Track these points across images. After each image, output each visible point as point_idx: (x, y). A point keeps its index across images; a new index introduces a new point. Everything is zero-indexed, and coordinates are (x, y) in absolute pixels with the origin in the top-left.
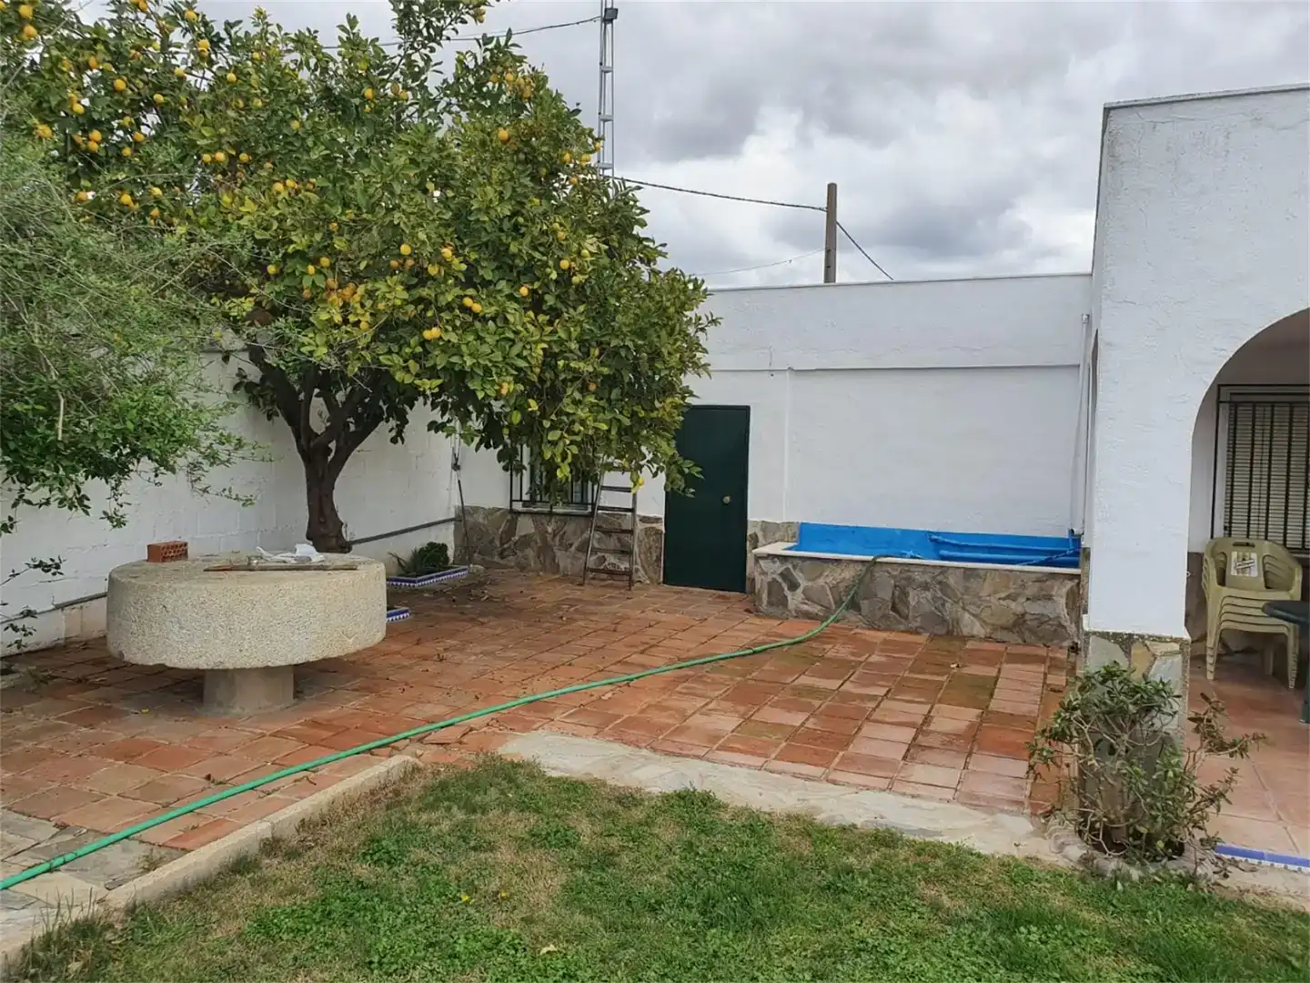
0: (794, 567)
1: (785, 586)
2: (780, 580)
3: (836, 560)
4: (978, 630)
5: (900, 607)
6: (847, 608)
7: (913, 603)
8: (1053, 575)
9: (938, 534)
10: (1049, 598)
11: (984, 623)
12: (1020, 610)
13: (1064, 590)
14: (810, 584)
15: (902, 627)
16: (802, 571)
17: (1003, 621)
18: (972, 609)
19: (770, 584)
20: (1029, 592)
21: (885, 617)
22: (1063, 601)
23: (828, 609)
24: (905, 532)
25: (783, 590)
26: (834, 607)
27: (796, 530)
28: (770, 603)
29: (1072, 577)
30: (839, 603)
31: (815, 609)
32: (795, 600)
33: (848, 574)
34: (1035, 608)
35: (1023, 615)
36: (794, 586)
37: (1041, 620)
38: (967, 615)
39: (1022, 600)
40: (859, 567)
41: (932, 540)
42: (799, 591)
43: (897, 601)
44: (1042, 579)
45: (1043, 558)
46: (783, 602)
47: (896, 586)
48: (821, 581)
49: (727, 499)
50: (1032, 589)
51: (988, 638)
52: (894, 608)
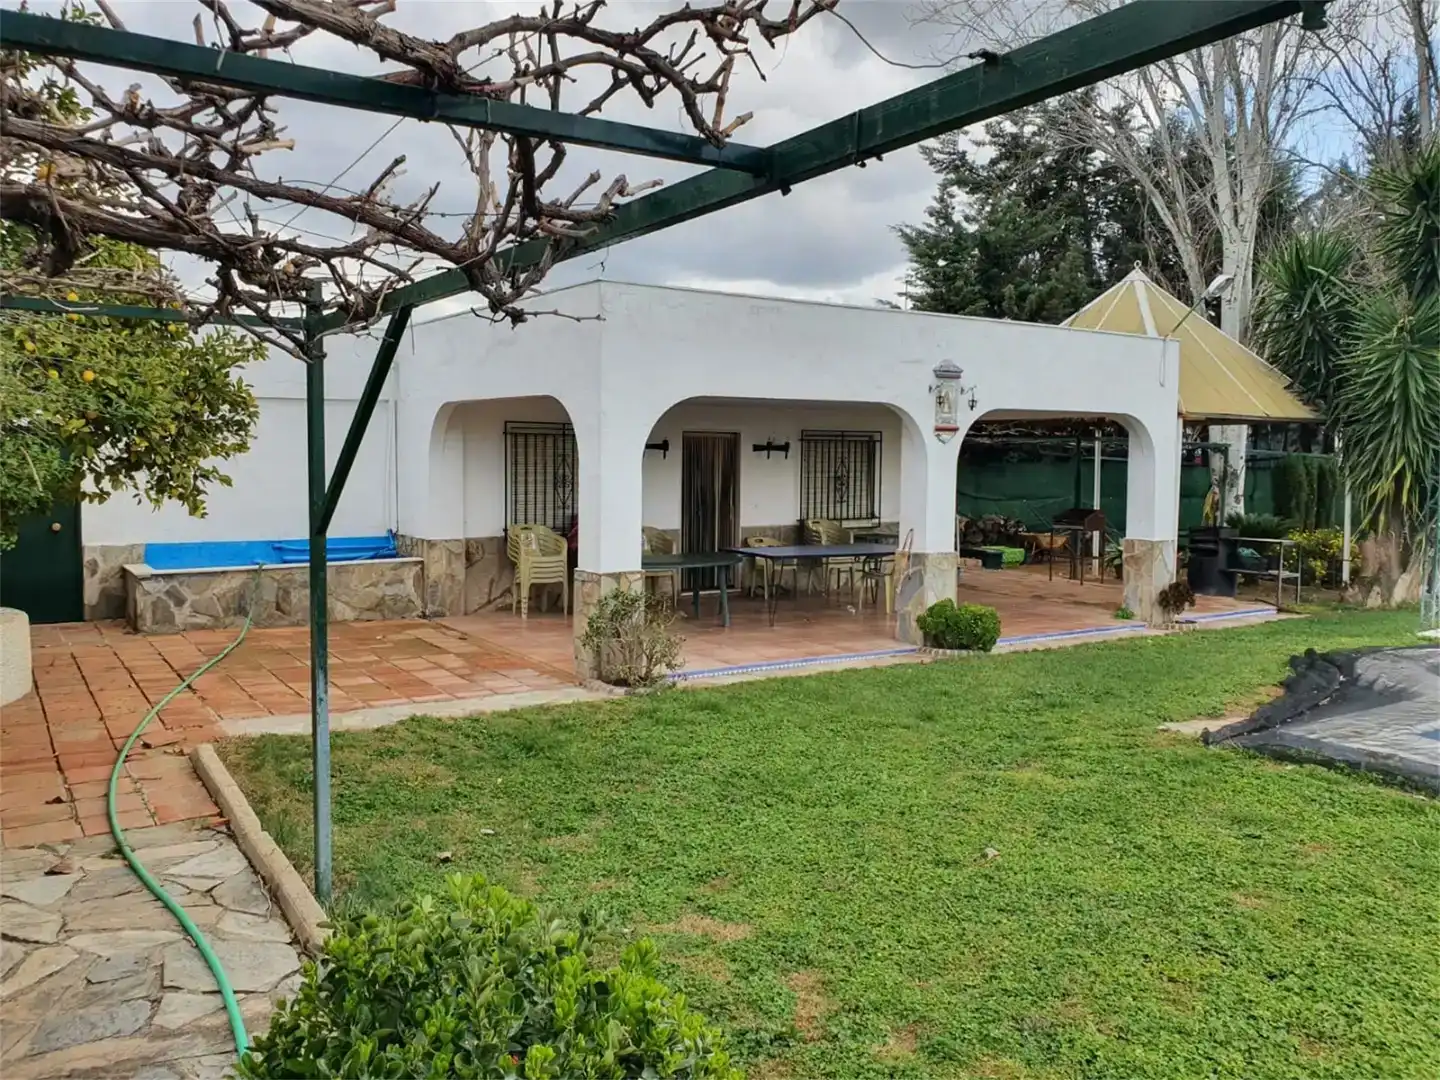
0: (181, 584)
1: (172, 604)
2: (164, 597)
3: (223, 572)
4: (350, 614)
5: (283, 605)
6: (235, 614)
7: (294, 601)
8: (403, 563)
9: (280, 542)
10: (402, 581)
11: (354, 608)
12: (380, 594)
13: (412, 574)
14: (198, 597)
15: (286, 623)
16: (188, 586)
17: (367, 604)
18: (345, 598)
19: (154, 604)
20: (386, 580)
21: (270, 616)
22: (411, 582)
23: (216, 618)
24: (250, 544)
25: (169, 607)
26: (222, 615)
27: (142, 551)
28: (154, 622)
29: (416, 563)
30: (226, 611)
31: (201, 620)
32: (182, 615)
33: (236, 582)
34: (390, 591)
35: (383, 598)
36: (180, 602)
37: (395, 598)
38: (339, 604)
39: (382, 585)
40: (244, 576)
41: (276, 549)
42: (187, 604)
43: (280, 601)
44: (395, 568)
45: (371, 553)
46: (169, 619)
47: (279, 588)
48: (208, 594)
49: (57, 526)
50: (389, 575)
51: (357, 620)
52: (278, 608)
